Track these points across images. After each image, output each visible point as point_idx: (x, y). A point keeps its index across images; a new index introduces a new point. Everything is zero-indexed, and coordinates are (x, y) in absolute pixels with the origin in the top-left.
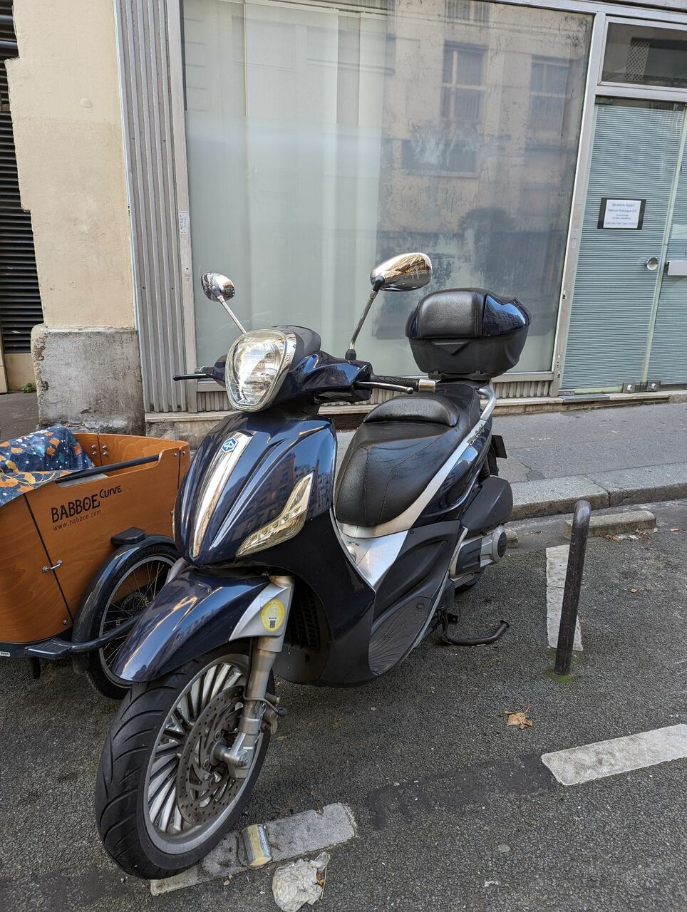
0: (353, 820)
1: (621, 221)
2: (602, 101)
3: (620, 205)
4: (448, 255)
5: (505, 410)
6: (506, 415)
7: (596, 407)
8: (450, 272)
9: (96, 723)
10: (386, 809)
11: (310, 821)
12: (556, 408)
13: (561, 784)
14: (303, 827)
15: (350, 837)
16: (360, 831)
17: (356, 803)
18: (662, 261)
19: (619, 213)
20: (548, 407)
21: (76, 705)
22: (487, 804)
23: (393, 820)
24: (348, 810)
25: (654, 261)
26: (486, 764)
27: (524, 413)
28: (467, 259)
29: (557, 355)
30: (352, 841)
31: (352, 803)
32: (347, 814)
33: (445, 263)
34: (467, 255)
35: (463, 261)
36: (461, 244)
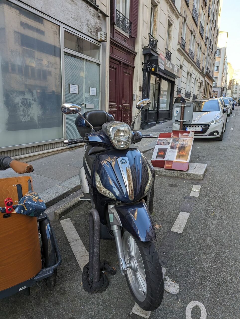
1: (74, 91)
2: (65, 53)
3: (73, 86)
4: (29, 99)
5: (54, 153)
6: (54, 154)
7: (76, 148)
8: (31, 105)
9: (50, 302)
12: (67, 150)
13: (181, 233)
19: (73, 89)
20: (65, 150)
22: (176, 245)
25: (83, 103)
26: (165, 238)
27: (59, 153)
28: (35, 101)
29: (64, 133)
30: (167, 270)
33: (28, 102)
34: (35, 99)
35: (34, 101)
36: (33, 95)
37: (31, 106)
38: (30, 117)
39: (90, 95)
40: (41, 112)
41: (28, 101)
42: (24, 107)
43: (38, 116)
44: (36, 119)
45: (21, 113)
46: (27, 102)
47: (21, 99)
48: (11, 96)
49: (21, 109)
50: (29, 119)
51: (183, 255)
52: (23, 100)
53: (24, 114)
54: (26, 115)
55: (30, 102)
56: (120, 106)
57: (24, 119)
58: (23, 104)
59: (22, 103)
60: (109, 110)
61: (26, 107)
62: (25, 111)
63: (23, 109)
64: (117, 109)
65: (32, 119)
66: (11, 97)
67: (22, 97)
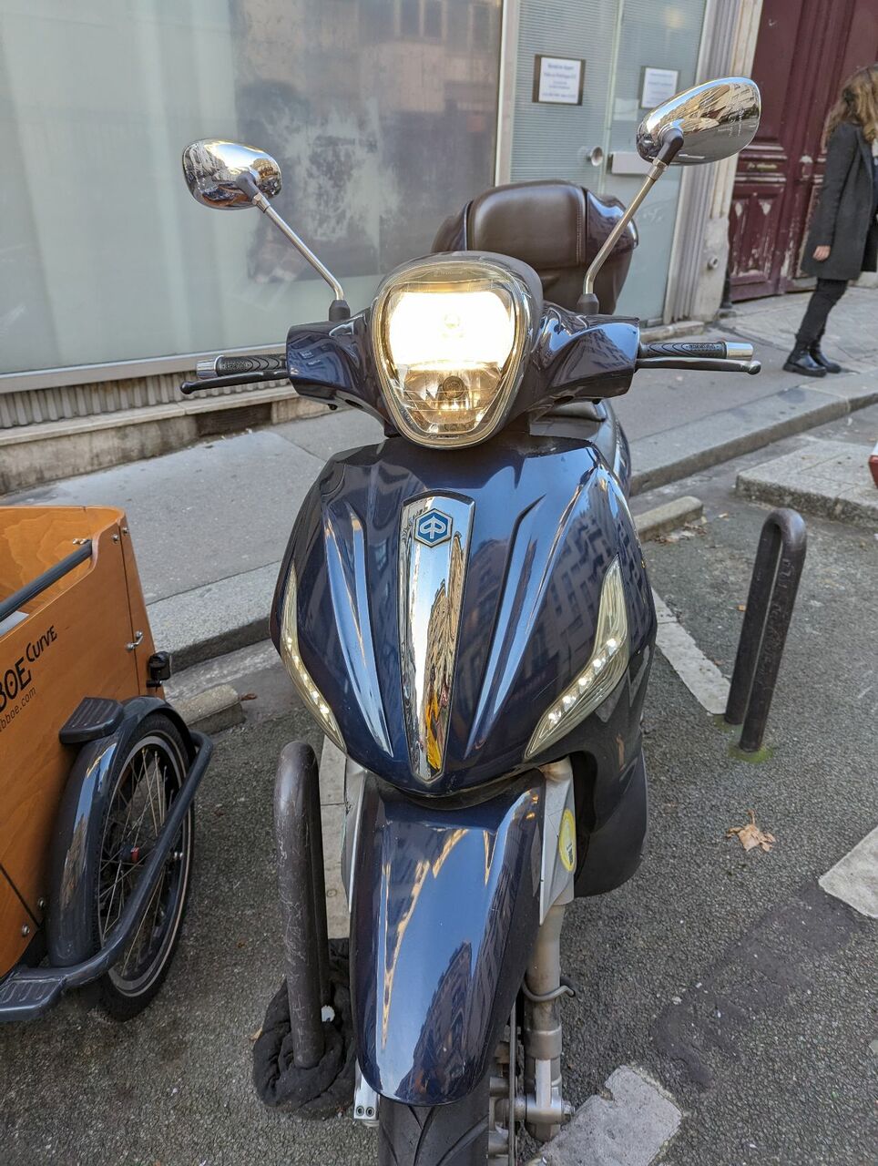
0: (661, 1088)
1: (558, 91)
3: (555, 67)
4: (345, 140)
8: (351, 168)
9: (107, 1071)
10: (692, 1050)
11: (604, 1118)
13: (870, 918)
14: (600, 1134)
15: (677, 1120)
16: (684, 1104)
17: (643, 1056)
18: (606, 153)
19: (557, 79)
21: (42, 1048)
22: (809, 985)
23: (712, 1062)
24: (642, 1073)
25: (598, 152)
26: (764, 918)
28: (372, 147)
30: (684, 1124)
31: (639, 1057)
32: (644, 1080)
34: (371, 139)
35: (366, 149)
36: (362, 124)
37: (355, 173)
38: (345, 223)
39: (640, 107)
40: (394, 201)
41: (342, 149)
42: (322, 177)
43: (381, 217)
44: (372, 231)
45: (311, 204)
46: (336, 155)
47: (311, 142)
48: (269, 128)
49: (313, 187)
50: (341, 232)
51: (821, 1065)
52: (321, 146)
53: (322, 208)
54: (331, 213)
55: (348, 156)
56: (806, 159)
57: (320, 231)
58: (319, 166)
59: (314, 159)
60: (736, 182)
61: (330, 179)
62: (327, 195)
63: (320, 187)
64: (786, 177)
65: (355, 231)
66: (270, 132)
67: (314, 132)
